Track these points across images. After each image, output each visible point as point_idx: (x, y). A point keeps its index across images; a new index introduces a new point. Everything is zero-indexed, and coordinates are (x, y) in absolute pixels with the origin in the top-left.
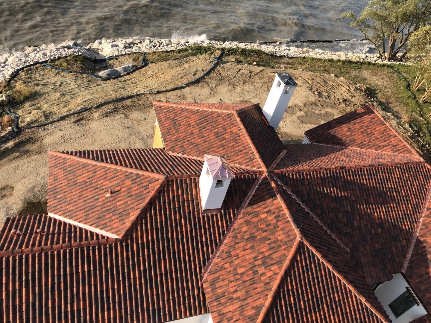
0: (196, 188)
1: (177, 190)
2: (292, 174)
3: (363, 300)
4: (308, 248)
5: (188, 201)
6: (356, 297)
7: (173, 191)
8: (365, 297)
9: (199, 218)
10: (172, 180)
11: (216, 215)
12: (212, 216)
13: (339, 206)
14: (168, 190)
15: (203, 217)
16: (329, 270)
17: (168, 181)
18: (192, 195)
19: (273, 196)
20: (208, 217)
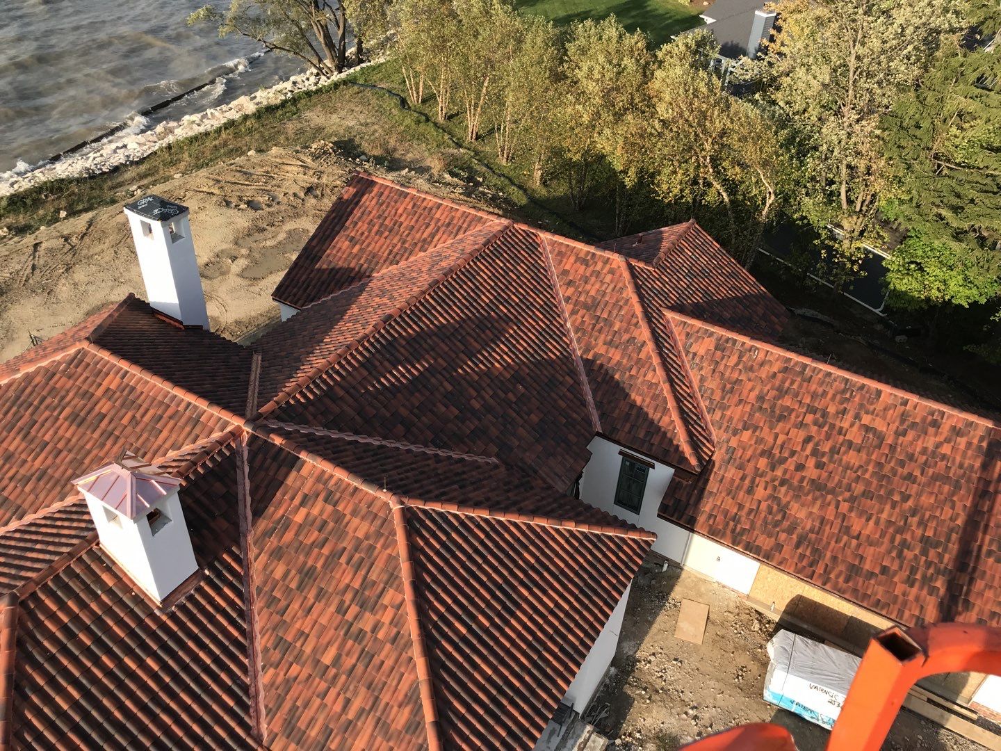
0: (108, 570)
1: (63, 606)
2: (301, 393)
3: (571, 526)
4: (424, 512)
5: (109, 611)
6: (557, 531)
7: (52, 616)
8: (570, 519)
9: (163, 626)
10: (34, 596)
11: (200, 590)
12: (191, 598)
13: (428, 393)
14: (40, 624)
15: (173, 616)
16: (486, 521)
17: (23, 604)
18: (109, 592)
19: (293, 462)
20: (182, 608)
